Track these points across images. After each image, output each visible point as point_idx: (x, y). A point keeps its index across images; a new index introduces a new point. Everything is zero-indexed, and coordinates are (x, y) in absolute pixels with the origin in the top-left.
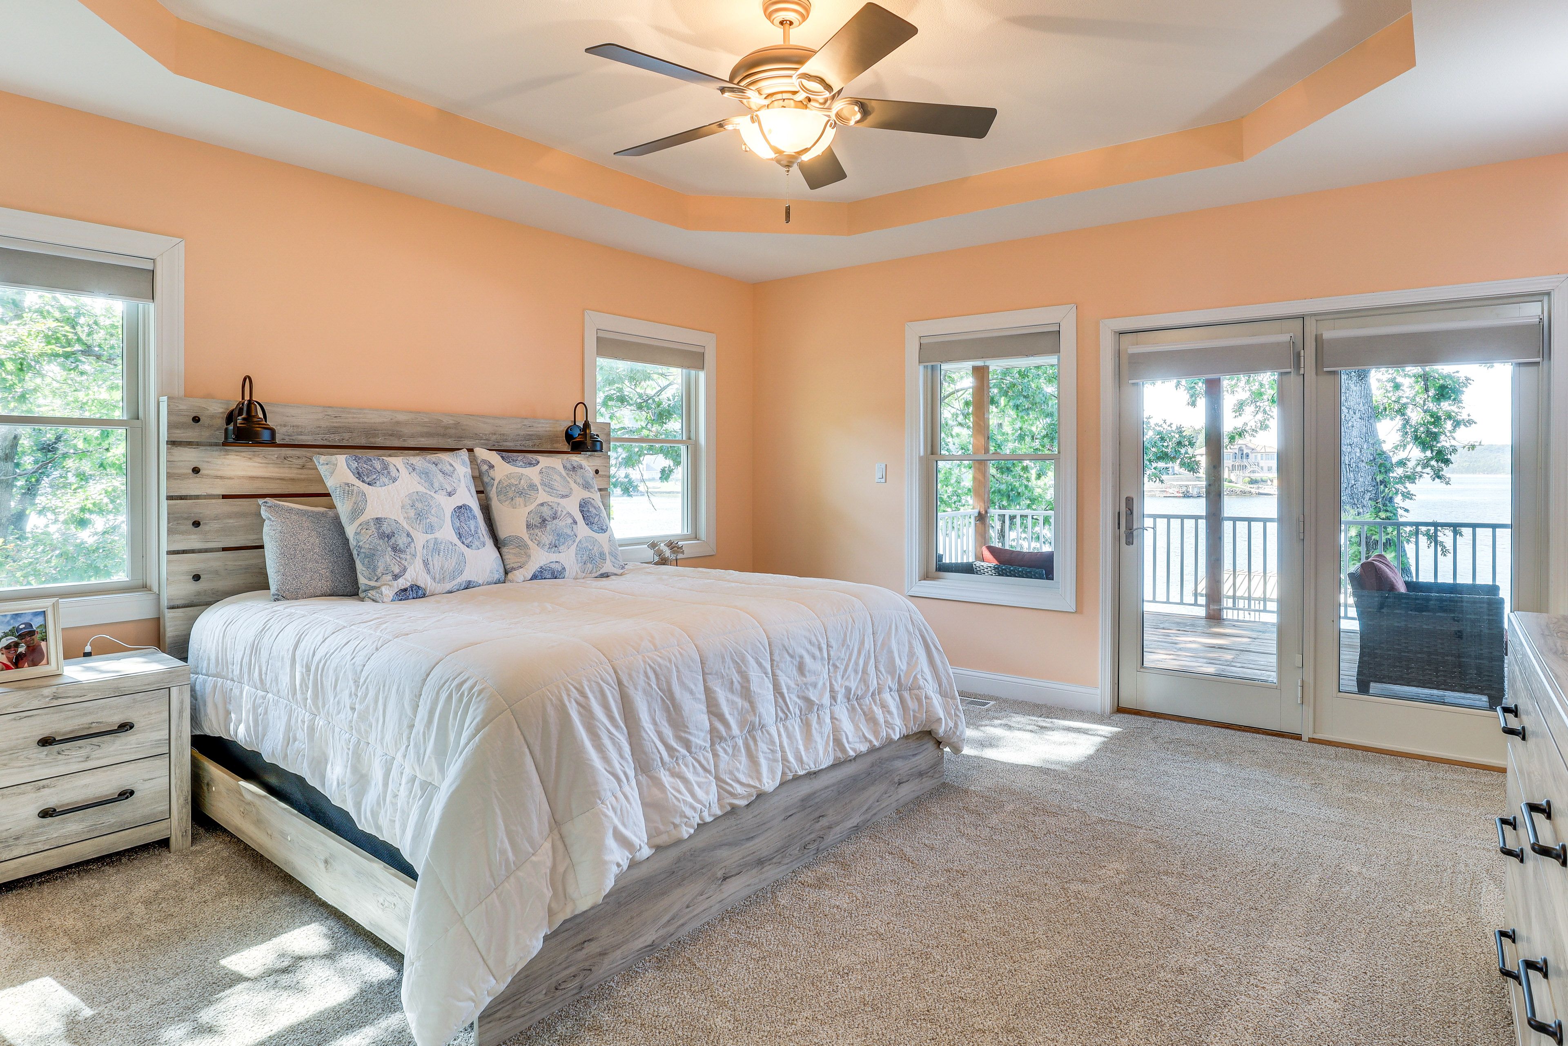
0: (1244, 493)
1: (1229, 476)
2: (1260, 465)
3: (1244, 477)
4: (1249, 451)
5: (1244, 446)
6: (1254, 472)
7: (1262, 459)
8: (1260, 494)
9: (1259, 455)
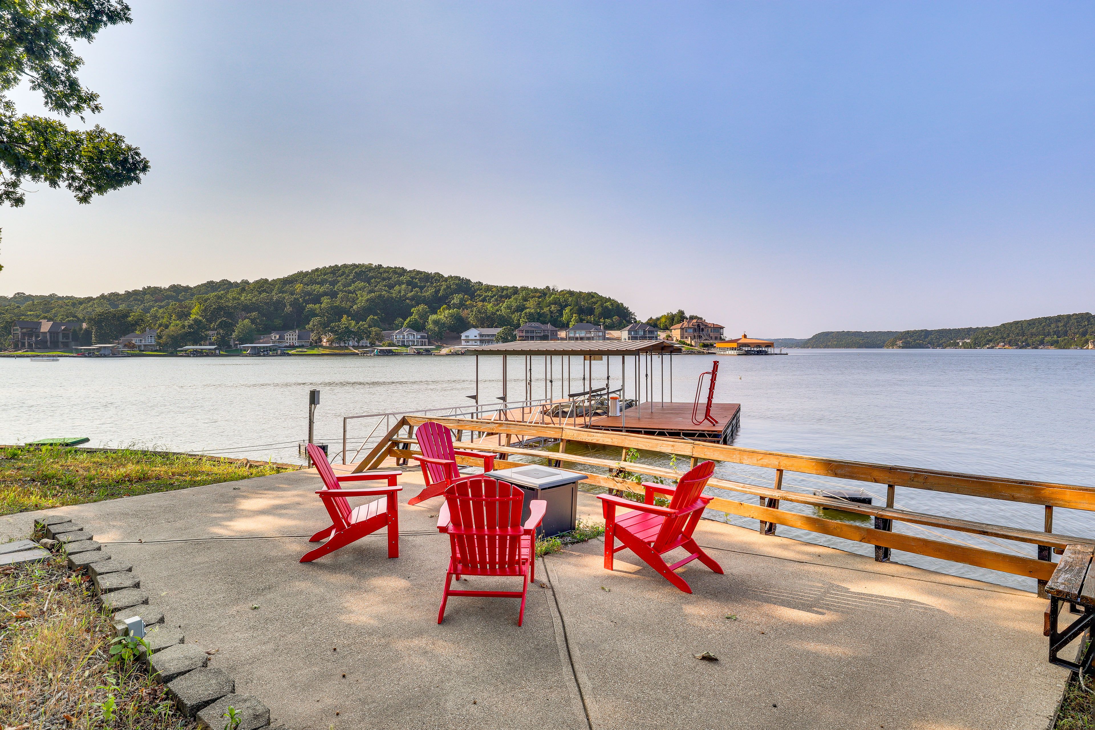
0: (700, 353)
1: (691, 342)
2: (711, 336)
3: (700, 343)
4: (703, 327)
5: (701, 324)
6: (706, 339)
7: (711, 332)
8: (709, 353)
9: (710, 329)
